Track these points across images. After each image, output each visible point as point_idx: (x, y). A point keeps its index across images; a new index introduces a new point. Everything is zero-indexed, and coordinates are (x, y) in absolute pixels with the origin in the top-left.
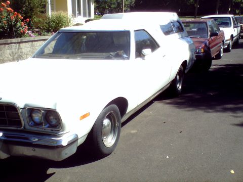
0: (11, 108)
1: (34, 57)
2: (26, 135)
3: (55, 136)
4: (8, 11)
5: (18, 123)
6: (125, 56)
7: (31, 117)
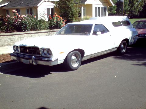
0: (37, 48)
1: (56, 34)
2: (42, 58)
3: (50, 58)
4: (56, 17)
5: (40, 54)
6: (88, 34)
7: (43, 51)
